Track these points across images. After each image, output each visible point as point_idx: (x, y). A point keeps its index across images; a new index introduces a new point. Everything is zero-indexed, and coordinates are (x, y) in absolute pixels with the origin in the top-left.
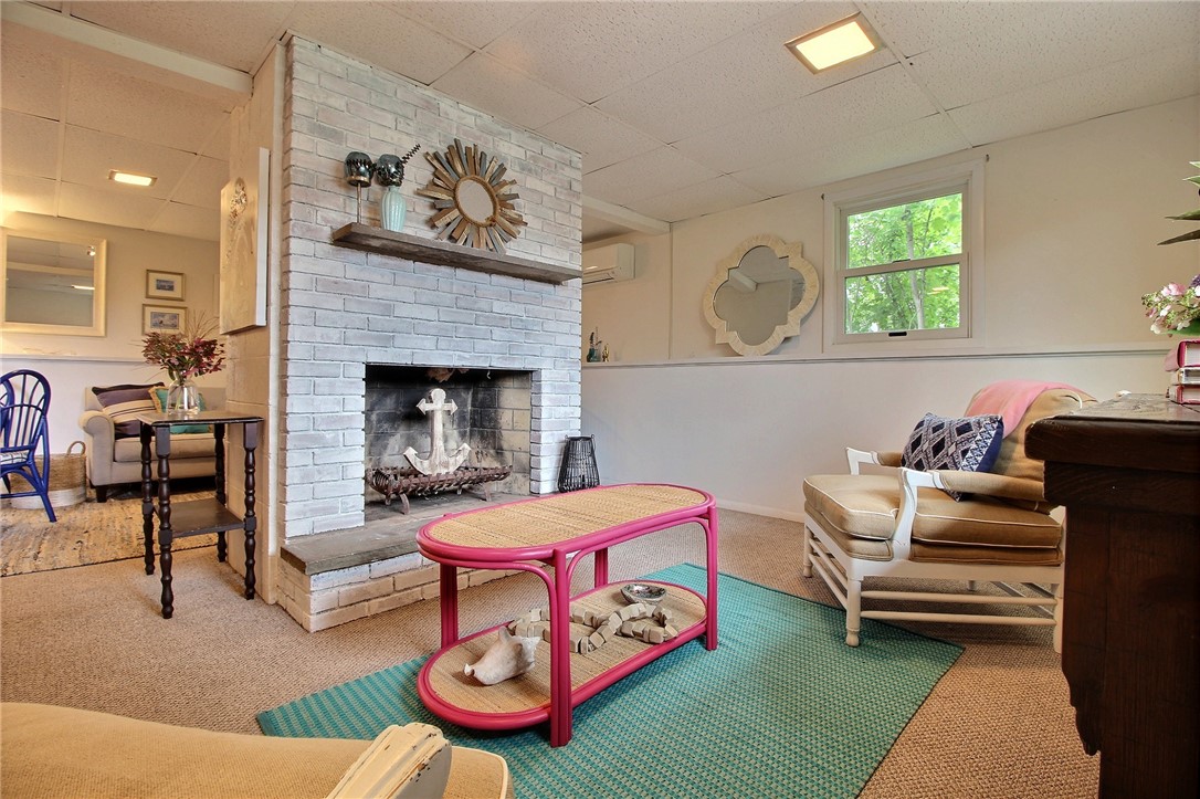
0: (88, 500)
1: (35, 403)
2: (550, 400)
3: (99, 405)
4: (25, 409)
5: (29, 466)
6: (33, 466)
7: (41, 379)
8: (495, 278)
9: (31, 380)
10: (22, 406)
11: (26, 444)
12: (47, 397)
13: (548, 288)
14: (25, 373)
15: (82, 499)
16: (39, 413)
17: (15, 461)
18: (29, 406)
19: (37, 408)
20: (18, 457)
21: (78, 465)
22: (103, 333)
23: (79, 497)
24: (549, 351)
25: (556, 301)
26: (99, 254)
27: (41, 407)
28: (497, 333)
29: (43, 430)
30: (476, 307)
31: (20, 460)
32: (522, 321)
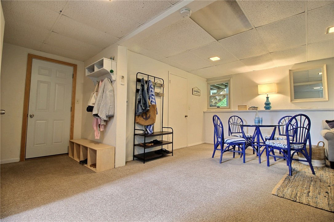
0: (327, 166)
1: (305, 126)
3: (328, 127)
4: (302, 128)
5: (304, 150)
6: (306, 150)
7: (307, 117)
9: (303, 118)
10: (300, 127)
11: (303, 142)
12: (309, 124)
14: (301, 115)
15: (324, 165)
16: (307, 130)
17: (299, 148)
18: (303, 128)
19: (306, 128)
20: (300, 146)
21: (322, 151)
22: (327, 100)
23: (323, 164)
26: (323, 73)
27: (307, 128)
29: (308, 137)
31: (301, 148)
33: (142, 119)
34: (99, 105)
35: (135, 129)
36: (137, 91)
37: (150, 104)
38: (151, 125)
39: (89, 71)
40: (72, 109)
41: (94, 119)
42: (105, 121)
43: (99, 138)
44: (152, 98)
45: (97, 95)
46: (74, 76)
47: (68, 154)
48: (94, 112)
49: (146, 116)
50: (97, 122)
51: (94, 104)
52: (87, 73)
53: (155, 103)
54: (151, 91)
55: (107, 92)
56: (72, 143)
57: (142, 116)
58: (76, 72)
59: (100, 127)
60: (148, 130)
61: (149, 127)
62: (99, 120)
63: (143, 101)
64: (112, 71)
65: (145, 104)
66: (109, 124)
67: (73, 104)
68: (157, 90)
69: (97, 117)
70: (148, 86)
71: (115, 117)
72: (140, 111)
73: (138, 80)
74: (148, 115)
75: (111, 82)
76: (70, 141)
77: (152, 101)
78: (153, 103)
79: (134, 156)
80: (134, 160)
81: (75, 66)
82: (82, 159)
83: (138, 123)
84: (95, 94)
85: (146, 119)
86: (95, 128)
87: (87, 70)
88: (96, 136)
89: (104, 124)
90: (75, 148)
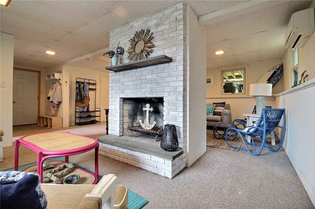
2: (167, 108)
8: (147, 68)
13: (167, 65)
24: (167, 89)
25: (170, 69)
28: (148, 85)
30: (142, 79)
32: (156, 80)
33: (80, 103)
34: (53, 96)
35: (76, 109)
36: (77, 88)
37: (85, 95)
38: (85, 107)
39: (48, 77)
40: (39, 98)
41: (51, 104)
42: (57, 104)
43: (54, 113)
44: (86, 92)
45: (52, 91)
46: (39, 78)
47: (37, 124)
48: (51, 100)
49: (83, 102)
50: (53, 106)
51: (51, 96)
52: (47, 78)
53: (89, 95)
54: (86, 88)
55: (58, 90)
56: (39, 117)
57: (80, 102)
58: (40, 76)
59: (54, 108)
60: (84, 109)
61: (84, 108)
62: (54, 104)
63: (80, 93)
64: (60, 79)
65: (81, 95)
66: (60, 106)
67: (39, 94)
68: (91, 87)
69: (53, 103)
70: (84, 85)
71: (62, 103)
72: (78, 99)
73: (77, 82)
74: (84, 101)
75: (60, 84)
76: (38, 116)
77: (86, 94)
78: (87, 95)
79: (76, 123)
80: (75, 125)
81: (39, 72)
82: (45, 124)
83: (77, 105)
84: (51, 90)
85: (83, 103)
86: (52, 108)
87: (46, 77)
88: (52, 112)
89: (57, 106)
90: (41, 119)
